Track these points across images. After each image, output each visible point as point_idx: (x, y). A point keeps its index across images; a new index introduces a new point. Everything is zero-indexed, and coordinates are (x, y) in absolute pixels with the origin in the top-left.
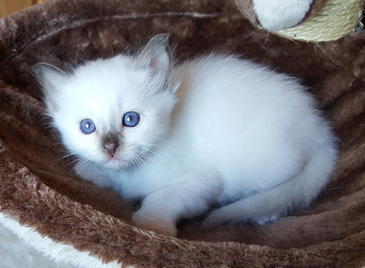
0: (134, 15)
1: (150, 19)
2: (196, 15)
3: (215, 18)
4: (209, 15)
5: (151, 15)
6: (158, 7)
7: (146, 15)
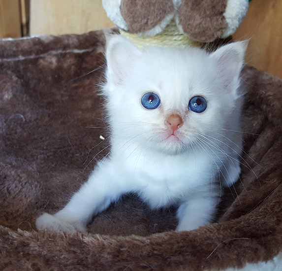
0: (21, 58)
1: (37, 60)
2: (76, 51)
4: (87, 50)
5: (38, 56)
6: (41, 49)
7: (32, 57)
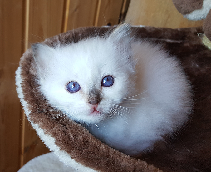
2: (168, 41)
3: (181, 43)
4: (177, 41)
